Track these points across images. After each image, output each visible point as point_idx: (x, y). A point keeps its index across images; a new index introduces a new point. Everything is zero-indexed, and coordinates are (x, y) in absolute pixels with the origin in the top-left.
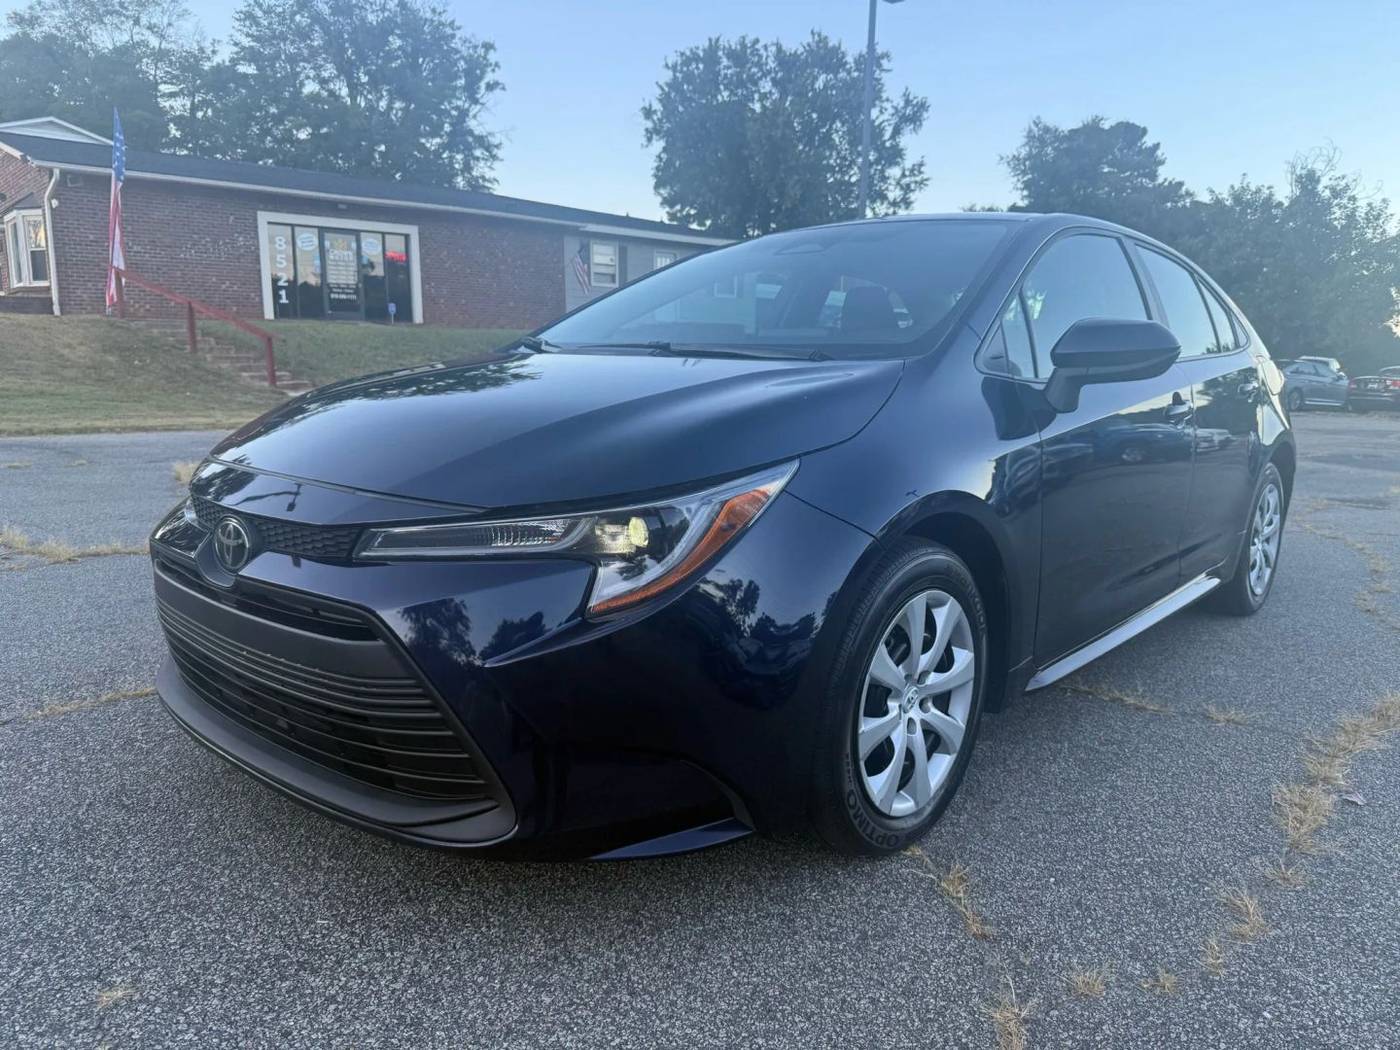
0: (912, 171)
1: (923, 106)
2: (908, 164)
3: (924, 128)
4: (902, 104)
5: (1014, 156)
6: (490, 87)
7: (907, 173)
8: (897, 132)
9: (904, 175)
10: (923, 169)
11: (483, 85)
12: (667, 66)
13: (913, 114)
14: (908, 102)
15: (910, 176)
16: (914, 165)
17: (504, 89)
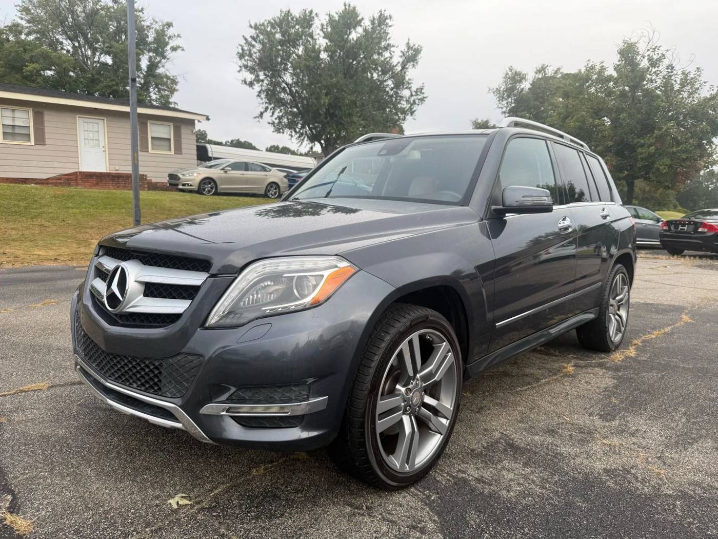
0: (416, 92)
1: (417, 51)
2: (414, 89)
3: (419, 63)
4: (406, 50)
5: (497, 89)
6: (174, 49)
7: (414, 94)
8: (404, 67)
9: (412, 95)
10: (423, 91)
11: (168, 47)
12: (251, 26)
13: (412, 56)
14: (409, 48)
15: (416, 95)
16: (417, 89)
17: (183, 50)
